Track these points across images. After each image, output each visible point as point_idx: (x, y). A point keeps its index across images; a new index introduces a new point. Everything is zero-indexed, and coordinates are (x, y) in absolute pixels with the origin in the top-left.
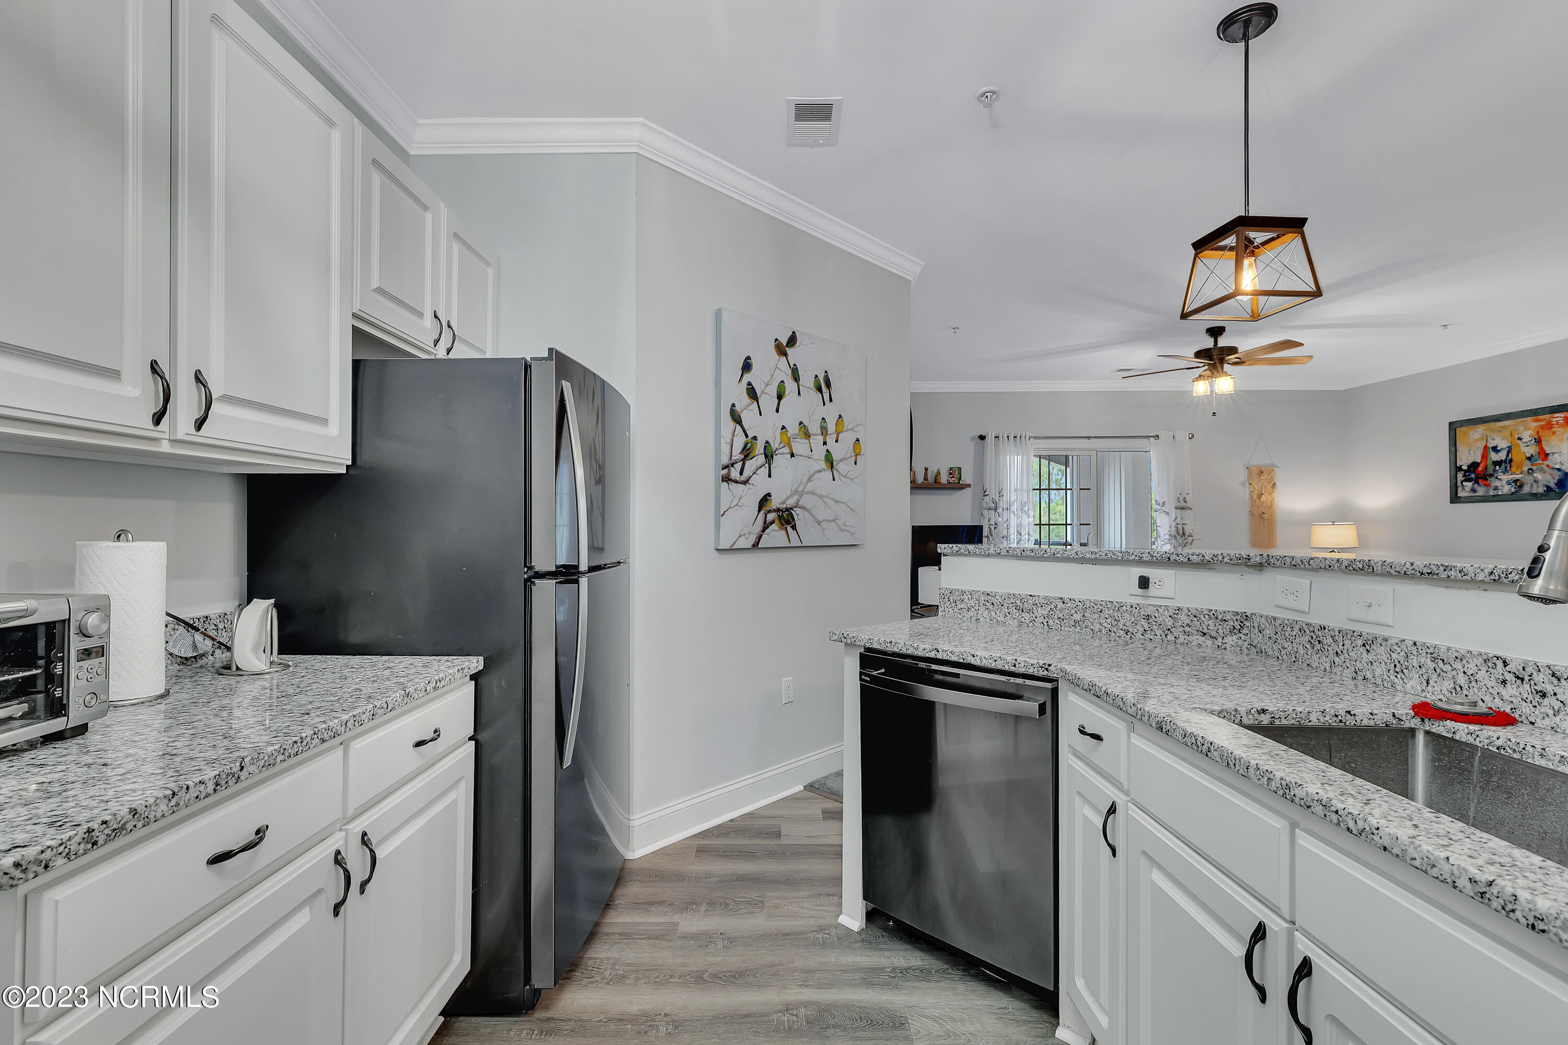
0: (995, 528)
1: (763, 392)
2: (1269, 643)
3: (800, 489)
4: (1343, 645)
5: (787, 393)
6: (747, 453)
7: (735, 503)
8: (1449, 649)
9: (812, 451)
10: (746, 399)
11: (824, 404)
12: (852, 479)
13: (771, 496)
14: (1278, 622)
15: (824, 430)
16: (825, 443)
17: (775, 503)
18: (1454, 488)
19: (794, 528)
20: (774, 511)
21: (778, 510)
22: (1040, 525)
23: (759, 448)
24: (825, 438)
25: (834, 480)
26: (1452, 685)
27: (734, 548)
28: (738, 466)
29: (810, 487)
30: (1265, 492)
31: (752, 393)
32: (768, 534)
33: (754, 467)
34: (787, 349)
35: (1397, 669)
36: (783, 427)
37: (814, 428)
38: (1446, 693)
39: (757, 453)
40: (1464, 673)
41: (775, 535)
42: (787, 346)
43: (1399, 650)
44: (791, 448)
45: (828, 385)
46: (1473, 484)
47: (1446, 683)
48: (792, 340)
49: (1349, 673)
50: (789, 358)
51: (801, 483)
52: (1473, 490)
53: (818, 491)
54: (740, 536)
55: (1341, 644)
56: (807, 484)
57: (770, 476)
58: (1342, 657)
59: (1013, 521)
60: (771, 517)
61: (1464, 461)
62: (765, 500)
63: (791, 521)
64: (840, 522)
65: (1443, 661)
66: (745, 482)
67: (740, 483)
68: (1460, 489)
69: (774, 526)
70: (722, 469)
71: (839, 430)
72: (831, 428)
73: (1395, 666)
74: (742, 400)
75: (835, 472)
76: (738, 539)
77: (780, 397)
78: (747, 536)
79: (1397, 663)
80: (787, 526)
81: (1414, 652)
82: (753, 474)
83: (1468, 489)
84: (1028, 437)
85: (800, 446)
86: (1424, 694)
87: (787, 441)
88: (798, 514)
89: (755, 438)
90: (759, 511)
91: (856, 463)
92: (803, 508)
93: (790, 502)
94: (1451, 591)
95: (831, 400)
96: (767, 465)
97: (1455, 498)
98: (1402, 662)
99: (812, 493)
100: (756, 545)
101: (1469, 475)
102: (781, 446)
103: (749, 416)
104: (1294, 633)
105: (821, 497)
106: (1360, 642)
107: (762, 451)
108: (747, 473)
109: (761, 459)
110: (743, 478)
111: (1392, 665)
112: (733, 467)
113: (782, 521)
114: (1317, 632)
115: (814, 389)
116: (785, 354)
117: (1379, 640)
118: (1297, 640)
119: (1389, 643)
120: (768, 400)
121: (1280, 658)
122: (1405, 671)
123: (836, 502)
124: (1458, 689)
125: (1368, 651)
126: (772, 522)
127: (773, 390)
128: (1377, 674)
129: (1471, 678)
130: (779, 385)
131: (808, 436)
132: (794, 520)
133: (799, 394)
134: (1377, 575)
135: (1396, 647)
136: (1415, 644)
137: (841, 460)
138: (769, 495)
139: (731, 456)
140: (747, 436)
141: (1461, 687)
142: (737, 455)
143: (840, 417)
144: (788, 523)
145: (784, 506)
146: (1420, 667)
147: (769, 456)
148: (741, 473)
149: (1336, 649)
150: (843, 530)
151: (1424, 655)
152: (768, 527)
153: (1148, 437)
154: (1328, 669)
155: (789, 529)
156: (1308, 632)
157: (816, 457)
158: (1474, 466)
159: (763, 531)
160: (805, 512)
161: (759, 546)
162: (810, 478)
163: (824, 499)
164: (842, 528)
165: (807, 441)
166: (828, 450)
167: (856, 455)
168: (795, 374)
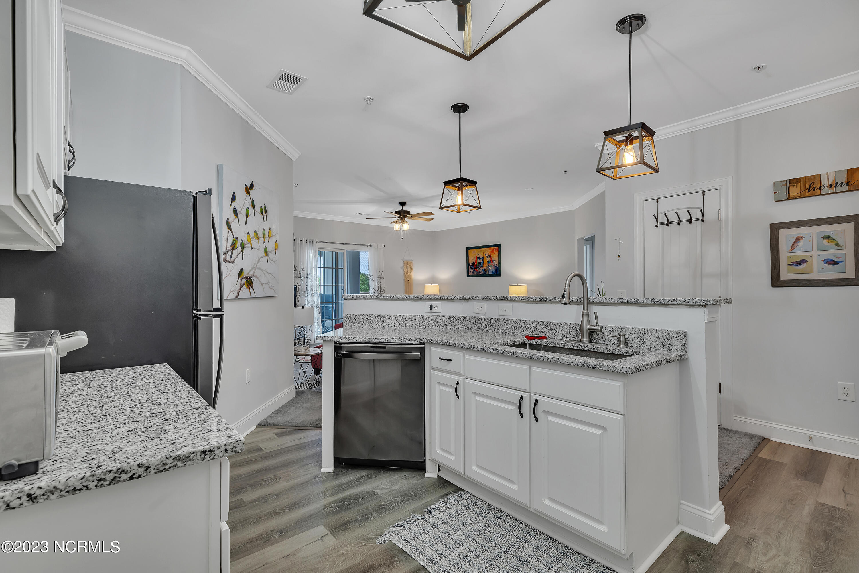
0: (300, 287)
2: (473, 326)
3: (255, 266)
4: (499, 323)
5: (249, 215)
6: (233, 246)
7: (228, 274)
8: (529, 321)
9: (259, 246)
11: (264, 222)
13: (243, 270)
14: (476, 318)
15: (264, 235)
16: (264, 242)
17: (245, 274)
18: (468, 272)
21: (246, 278)
22: (321, 285)
24: (264, 240)
25: (268, 262)
26: (530, 331)
27: (228, 298)
28: (230, 253)
30: (409, 271)
31: (236, 213)
32: (242, 291)
33: (236, 254)
34: (250, 190)
35: (515, 328)
36: (248, 233)
37: (260, 234)
38: (528, 333)
39: (238, 246)
40: (533, 327)
41: (245, 292)
42: (250, 188)
43: (515, 323)
44: (251, 244)
45: (266, 211)
46: (473, 270)
47: (528, 330)
48: (252, 186)
49: (500, 332)
50: (250, 195)
51: (255, 263)
52: (473, 273)
53: (262, 268)
54: (231, 292)
55: (498, 323)
56: (257, 264)
57: (243, 259)
58: (498, 327)
59: (309, 284)
61: (471, 262)
62: (241, 272)
64: (270, 284)
65: (528, 324)
66: (233, 262)
67: (230, 262)
68: (470, 272)
69: (245, 287)
70: (223, 255)
71: (270, 236)
72: (267, 234)
73: (515, 327)
74: (232, 217)
75: (268, 258)
76: (230, 294)
77: (247, 216)
78: (233, 292)
79: (515, 326)
81: (520, 323)
82: (236, 258)
83: (472, 272)
84: (316, 242)
85: (255, 243)
86: (523, 334)
87: (250, 240)
88: (254, 279)
89: (237, 238)
90: (239, 278)
91: (276, 253)
92: (256, 277)
93: (251, 274)
94: (528, 304)
95: (267, 220)
96: (242, 253)
97: (468, 276)
98: (516, 326)
99: (259, 269)
100: (237, 297)
101: (472, 267)
102: (247, 243)
104: (482, 321)
105: (262, 270)
106: (504, 322)
107: (240, 246)
108: (233, 257)
110: (232, 260)
111: (514, 327)
112: (228, 253)
113: (248, 284)
114: (490, 319)
115: (260, 213)
116: (249, 193)
117: (510, 320)
118: (483, 323)
119: (513, 320)
121: (477, 330)
122: (517, 329)
123: (269, 273)
124: (532, 332)
125: (506, 324)
126: (244, 284)
127: (244, 212)
128: (509, 331)
129: (535, 328)
130: (246, 210)
131: (258, 238)
132: (252, 283)
133: (254, 215)
134: (509, 301)
135: (515, 322)
136: (520, 320)
138: (242, 269)
139: (227, 247)
140: (233, 237)
141: (532, 331)
142: (229, 247)
143: (270, 229)
144: (251, 285)
145: (248, 276)
146: (522, 327)
147: (243, 248)
148: (231, 257)
149: (496, 324)
150: (271, 289)
151: (522, 323)
152: (242, 287)
153: (367, 245)
154: (494, 331)
155: (251, 288)
156: (487, 320)
158: (473, 263)
159: (240, 289)
160: (256, 279)
161: (239, 298)
162: (259, 261)
163: (264, 272)
164: (271, 287)
165: (257, 241)
166: (265, 246)
167: (276, 249)
168: (253, 204)
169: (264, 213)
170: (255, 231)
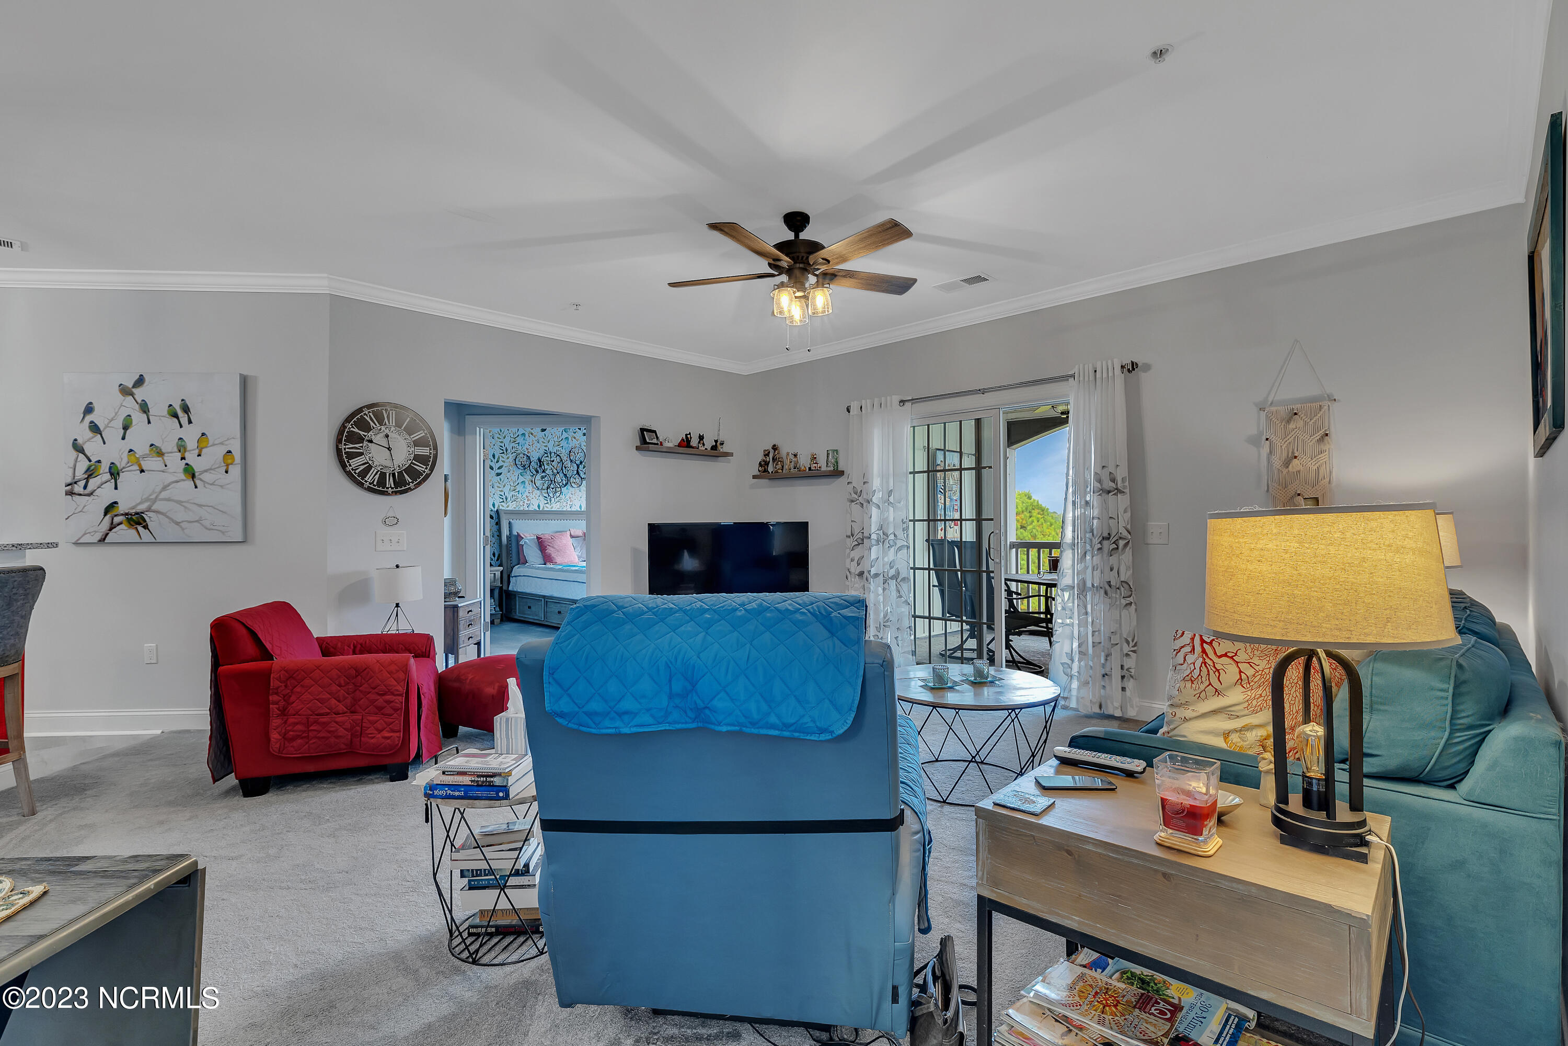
1: (107, 426)
3: (153, 497)
5: (134, 424)
6: (91, 473)
7: (79, 509)
9: (166, 466)
11: (181, 426)
12: (221, 486)
15: (181, 447)
17: (123, 508)
19: (146, 527)
20: (122, 515)
21: (127, 514)
23: (105, 467)
24: (183, 454)
27: (78, 542)
29: (164, 495)
30: (1304, 451)
31: (95, 429)
32: (115, 532)
33: (99, 483)
36: (131, 451)
37: (169, 446)
41: (124, 533)
42: (134, 387)
44: (140, 465)
45: (186, 409)
48: (140, 381)
50: (135, 396)
51: (153, 492)
53: (176, 498)
54: (85, 534)
56: (160, 492)
57: (116, 488)
60: (117, 520)
62: (110, 506)
63: (142, 522)
64: (207, 523)
66: (90, 494)
70: (66, 486)
71: (202, 446)
72: (191, 444)
75: (198, 482)
76: (82, 536)
77: (126, 428)
78: (92, 533)
80: (137, 526)
82: (97, 488)
85: (152, 463)
87: (135, 461)
89: (99, 462)
90: (105, 514)
91: (227, 472)
92: (158, 512)
93: (140, 508)
95: (190, 422)
96: (113, 481)
99: (168, 500)
100: (102, 540)
102: (129, 465)
103: (92, 447)
105: (179, 502)
107: (108, 471)
109: (108, 476)
115: (168, 416)
116: (132, 394)
120: (113, 433)
123: (200, 506)
126: (120, 523)
127: (119, 424)
130: (125, 419)
131: (160, 454)
132: (145, 521)
133: (149, 422)
137: (206, 471)
138: (116, 503)
139: (74, 477)
140: (90, 461)
143: (203, 434)
144: (139, 524)
145: (134, 511)
147: (114, 473)
150: (210, 529)
152: (115, 527)
155: (140, 528)
157: (171, 470)
159: (111, 530)
160: (160, 516)
161: (106, 541)
162: (165, 488)
163: (184, 504)
164: (209, 526)
165: (160, 459)
166: (187, 464)
167: (228, 465)
168: (144, 408)
169: (180, 413)
170: (152, 445)
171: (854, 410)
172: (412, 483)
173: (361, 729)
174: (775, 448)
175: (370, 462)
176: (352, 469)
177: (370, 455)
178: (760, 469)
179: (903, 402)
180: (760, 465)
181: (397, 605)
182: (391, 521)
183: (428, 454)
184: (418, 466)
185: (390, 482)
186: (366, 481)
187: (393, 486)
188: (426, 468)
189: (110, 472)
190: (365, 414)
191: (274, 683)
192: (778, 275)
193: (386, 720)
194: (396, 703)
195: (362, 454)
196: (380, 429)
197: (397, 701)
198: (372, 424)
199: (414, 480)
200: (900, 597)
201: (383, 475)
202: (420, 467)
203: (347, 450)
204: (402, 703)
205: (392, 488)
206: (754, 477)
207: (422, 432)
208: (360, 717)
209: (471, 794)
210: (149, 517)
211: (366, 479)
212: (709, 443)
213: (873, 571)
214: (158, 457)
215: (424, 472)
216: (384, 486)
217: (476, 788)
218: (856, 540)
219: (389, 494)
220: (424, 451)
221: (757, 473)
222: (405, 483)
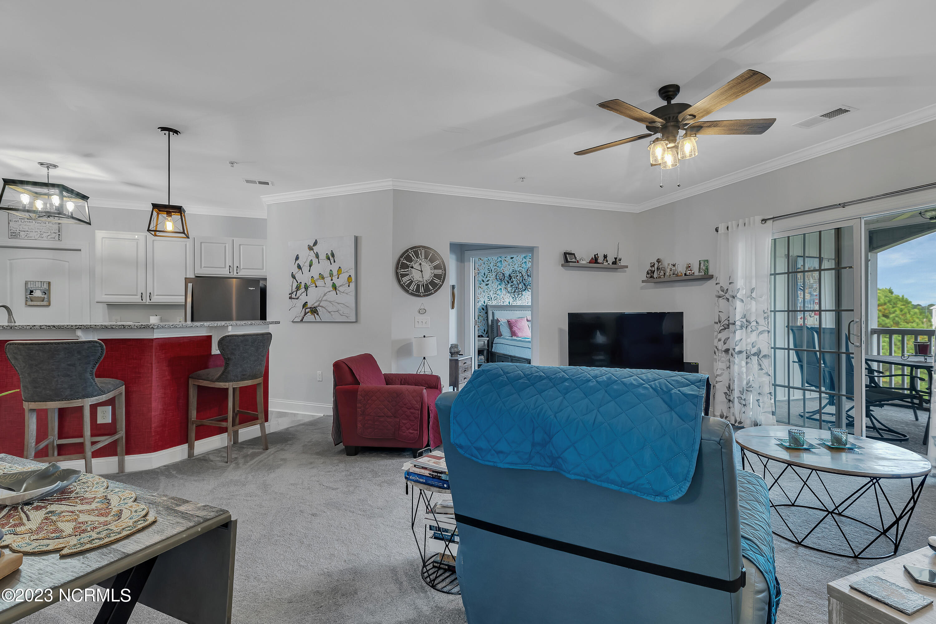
1: (304, 266)
3: (320, 299)
6: (298, 288)
7: (294, 306)
9: (325, 284)
10: (297, 270)
11: (331, 264)
12: (347, 293)
15: (331, 275)
16: (332, 280)
17: (309, 305)
19: (318, 314)
20: (309, 308)
21: (310, 308)
23: (303, 285)
24: (332, 278)
25: (337, 294)
27: (294, 321)
28: (295, 293)
29: (325, 298)
31: (299, 267)
32: (307, 317)
33: (301, 293)
36: (312, 277)
37: (326, 274)
39: (302, 288)
41: (310, 317)
42: (313, 246)
44: (315, 284)
45: (333, 255)
48: (315, 243)
51: (321, 297)
53: (329, 300)
56: (323, 297)
57: (307, 295)
60: (307, 310)
62: (305, 304)
64: (341, 312)
66: (297, 299)
67: (295, 299)
69: (309, 314)
70: (289, 295)
71: (339, 273)
72: (335, 273)
74: (295, 270)
75: (337, 291)
76: (295, 318)
77: (310, 266)
78: (298, 317)
80: (314, 314)
82: (300, 295)
85: (320, 283)
87: (314, 282)
89: (301, 283)
90: (303, 309)
91: (349, 286)
92: (322, 307)
93: (316, 305)
95: (334, 262)
96: (306, 292)
99: (326, 301)
100: (302, 320)
102: (311, 284)
103: (298, 276)
105: (330, 302)
107: (304, 287)
108: (298, 295)
109: (304, 290)
110: (297, 297)
112: (293, 294)
113: (312, 312)
115: (326, 259)
116: (313, 249)
120: (305, 269)
123: (338, 303)
126: (308, 312)
127: (308, 264)
130: (310, 261)
131: (323, 278)
132: (317, 311)
133: (319, 263)
137: (341, 286)
138: (307, 302)
139: (292, 290)
140: (298, 283)
142: (294, 289)
143: (340, 267)
144: (315, 312)
145: (313, 306)
147: (306, 288)
148: (296, 296)
150: (342, 316)
155: (316, 315)
157: (327, 286)
159: (305, 315)
160: (323, 309)
162: (325, 295)
163: (332, 303)
164: (342, 314)
165: (323, 280)
166: (333, 283)
167: (349, 283)
168: (317, 256)
169: (331, 258)
170: (320, 274)
171: (722, 230)
172: (433, 290)
173: (399, 427)
174: (659, 261)
175: (412, 279)
176: (403, 283)
177: (412, 275)
178: (648, 276)
179: (764, 221)
180: (648, 273)
181: (424, 358)
182: (422, 312)
183: (441, 273)
184: (436, 280)
185: (422, 290)
186: (410, 290)
187: (423, 292)
188: (440, 282)
189: (305, 288)
190: (410, 253)
191: (359, 397)
192: (653, 134)
193: (411, 423)
194: (416, 414)
195: (408, 275)
196: (417, 261)
197: (416, 413)
198: (413, 258)
199: (434, 288)
200: (762, 369)
201: (418, 286)
202: (437, 281)
203: (401, 273)
204: (419, 414)
205: (423, 293)
206: (643, 281)
207: (438, 261)
208: (398, 420)
209: (429, 482)
210: (319, 309)
211: (410, 288)
212: (611, 260)
213: (737, 349)
214: (322, 279)
215: (439, 283)
216: (419, 292)
217: (431, 479)
218: (723, 326)
219: (421, 297)
220: (439, 272)
221: (645, 278)
222: (430, 290)
